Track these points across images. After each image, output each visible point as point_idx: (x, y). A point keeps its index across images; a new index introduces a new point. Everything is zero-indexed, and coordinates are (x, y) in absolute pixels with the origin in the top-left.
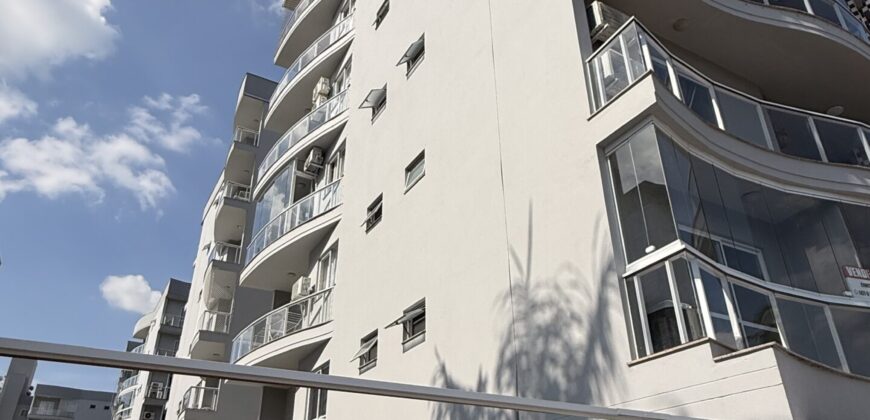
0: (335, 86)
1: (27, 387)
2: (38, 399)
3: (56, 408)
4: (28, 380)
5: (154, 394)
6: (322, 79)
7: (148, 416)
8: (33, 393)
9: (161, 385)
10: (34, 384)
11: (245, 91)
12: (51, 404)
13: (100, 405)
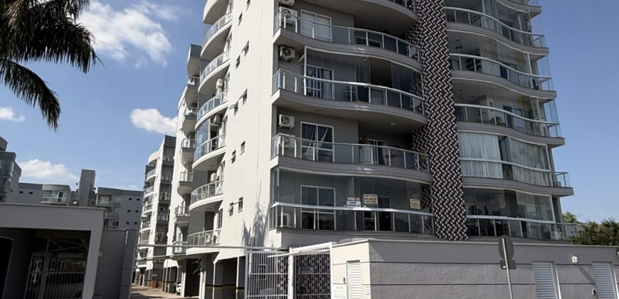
0: (225, 82)
1: (92, 188)
2: (100, 196)
3: (110, 200)
4: (92, 184)
5: (163, 198)
6: (219, 80)
7: (162, 209)
8: (96, 192)
9: (166, 193)
10: (96, 186)
11: (191, 55)
12: (107, 198)
13: (134, 198)
